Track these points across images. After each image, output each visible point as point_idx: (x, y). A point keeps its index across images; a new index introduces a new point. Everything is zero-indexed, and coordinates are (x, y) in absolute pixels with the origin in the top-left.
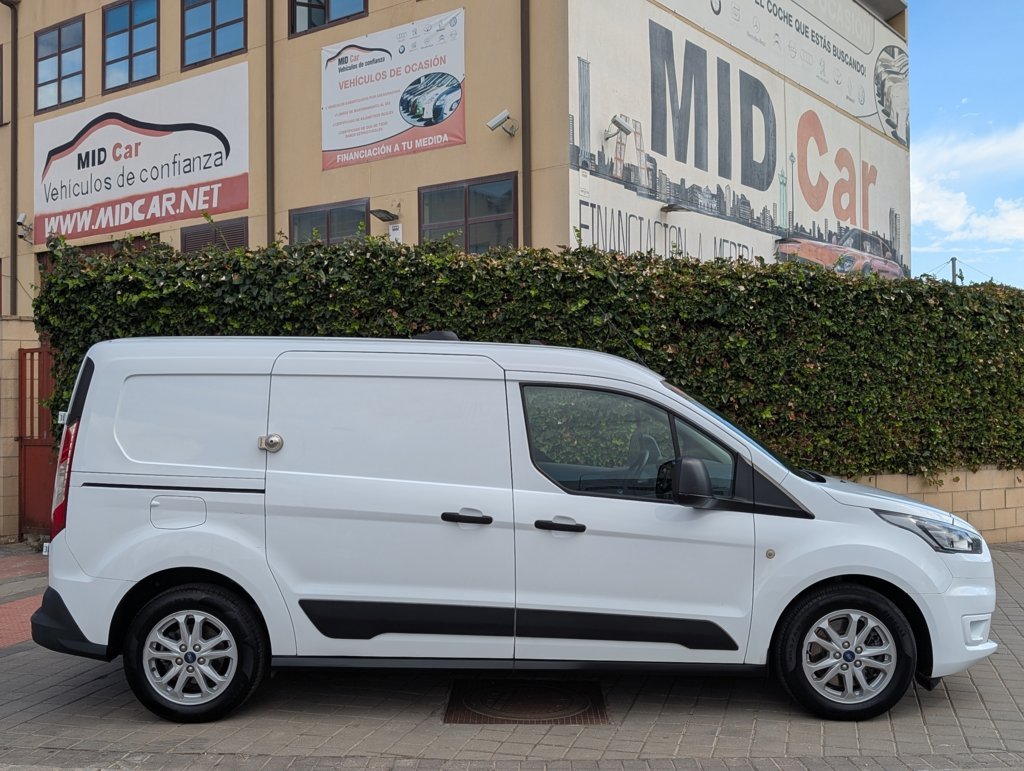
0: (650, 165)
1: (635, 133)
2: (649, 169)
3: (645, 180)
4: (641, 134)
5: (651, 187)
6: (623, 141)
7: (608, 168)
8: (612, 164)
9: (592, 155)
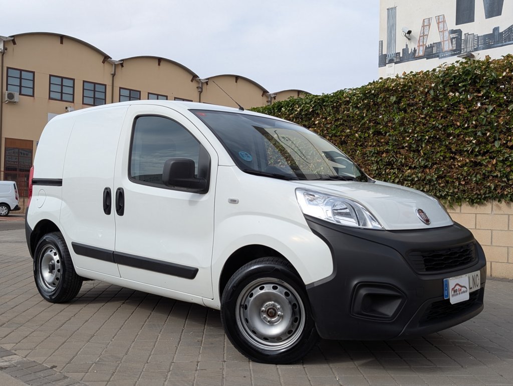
0: (454, 35)
1: (438, 23)
2: (452, 39)
3: (447, 46)
4: (444, 21)
5: (455, 48)
6: (425, 33)
7: (411, 55)
8: (415, 50)
9: (397, 54)
